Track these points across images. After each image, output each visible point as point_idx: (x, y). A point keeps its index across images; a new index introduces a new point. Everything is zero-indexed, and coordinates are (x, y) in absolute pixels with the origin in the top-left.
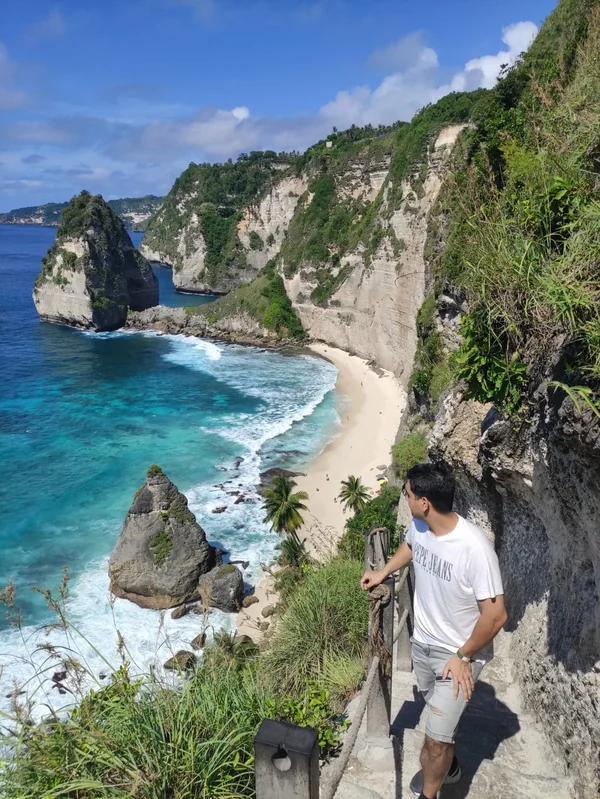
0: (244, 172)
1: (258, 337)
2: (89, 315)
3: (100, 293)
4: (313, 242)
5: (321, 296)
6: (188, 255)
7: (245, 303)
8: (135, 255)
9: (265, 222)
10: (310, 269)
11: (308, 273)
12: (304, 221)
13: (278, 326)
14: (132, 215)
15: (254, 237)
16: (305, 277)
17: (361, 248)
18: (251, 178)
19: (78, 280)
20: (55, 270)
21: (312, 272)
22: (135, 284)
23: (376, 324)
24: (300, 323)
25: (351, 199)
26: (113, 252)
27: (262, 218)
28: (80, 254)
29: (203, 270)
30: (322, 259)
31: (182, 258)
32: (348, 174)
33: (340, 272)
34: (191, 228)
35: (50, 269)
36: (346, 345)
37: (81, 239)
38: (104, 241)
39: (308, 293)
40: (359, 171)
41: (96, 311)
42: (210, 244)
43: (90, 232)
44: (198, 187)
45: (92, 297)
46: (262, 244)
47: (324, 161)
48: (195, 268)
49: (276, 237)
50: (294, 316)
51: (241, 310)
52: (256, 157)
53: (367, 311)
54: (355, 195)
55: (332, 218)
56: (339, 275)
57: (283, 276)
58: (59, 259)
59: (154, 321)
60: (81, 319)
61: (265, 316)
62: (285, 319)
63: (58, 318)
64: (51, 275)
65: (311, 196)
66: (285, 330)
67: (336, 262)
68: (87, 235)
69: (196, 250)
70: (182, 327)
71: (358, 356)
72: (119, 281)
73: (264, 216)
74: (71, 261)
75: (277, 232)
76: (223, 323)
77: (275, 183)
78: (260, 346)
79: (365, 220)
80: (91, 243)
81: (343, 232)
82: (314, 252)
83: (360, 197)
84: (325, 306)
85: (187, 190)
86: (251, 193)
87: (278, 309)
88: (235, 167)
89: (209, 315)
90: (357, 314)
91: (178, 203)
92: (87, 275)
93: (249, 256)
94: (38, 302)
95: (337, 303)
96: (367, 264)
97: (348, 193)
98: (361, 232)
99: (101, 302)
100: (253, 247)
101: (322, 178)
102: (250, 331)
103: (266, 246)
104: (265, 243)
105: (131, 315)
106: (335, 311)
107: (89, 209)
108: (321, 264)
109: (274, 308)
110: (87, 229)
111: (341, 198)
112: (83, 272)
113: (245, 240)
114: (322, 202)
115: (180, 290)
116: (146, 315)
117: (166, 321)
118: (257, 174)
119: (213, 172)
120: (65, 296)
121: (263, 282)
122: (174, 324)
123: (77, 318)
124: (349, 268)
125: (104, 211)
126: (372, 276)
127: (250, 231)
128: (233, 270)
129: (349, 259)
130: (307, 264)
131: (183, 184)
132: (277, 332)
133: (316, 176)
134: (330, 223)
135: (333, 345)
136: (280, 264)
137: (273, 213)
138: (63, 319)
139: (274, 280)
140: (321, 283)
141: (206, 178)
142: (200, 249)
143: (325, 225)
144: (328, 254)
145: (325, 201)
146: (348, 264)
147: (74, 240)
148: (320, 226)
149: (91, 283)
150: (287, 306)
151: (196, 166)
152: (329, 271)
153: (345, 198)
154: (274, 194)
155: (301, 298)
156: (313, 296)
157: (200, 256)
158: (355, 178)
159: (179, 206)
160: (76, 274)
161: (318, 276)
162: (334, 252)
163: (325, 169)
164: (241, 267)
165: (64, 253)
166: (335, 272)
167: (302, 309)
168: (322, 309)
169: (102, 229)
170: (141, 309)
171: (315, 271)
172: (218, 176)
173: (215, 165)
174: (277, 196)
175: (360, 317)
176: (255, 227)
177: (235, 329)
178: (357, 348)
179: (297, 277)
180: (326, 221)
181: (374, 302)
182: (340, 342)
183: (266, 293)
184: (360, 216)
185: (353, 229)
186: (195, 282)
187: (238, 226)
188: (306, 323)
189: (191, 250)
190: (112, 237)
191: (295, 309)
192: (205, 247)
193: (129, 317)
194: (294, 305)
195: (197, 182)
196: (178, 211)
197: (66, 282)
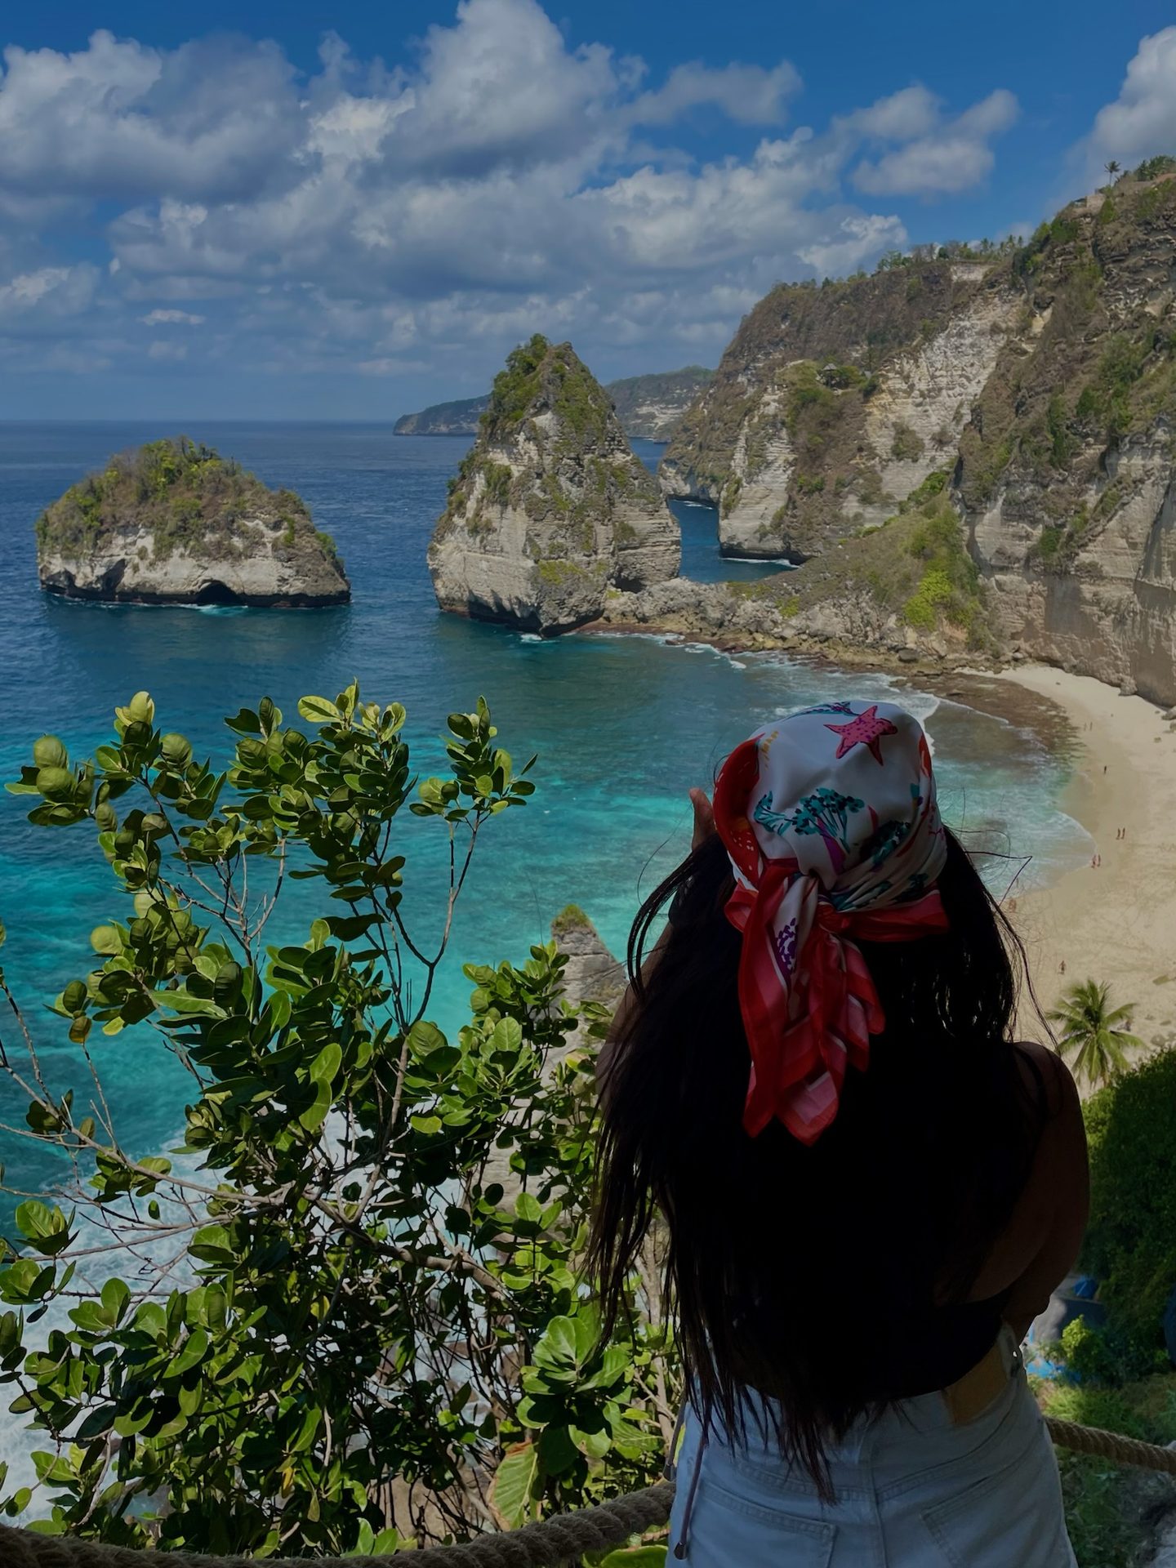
1: (893, 648)
2: (530, 598)
3: (554, 551)
5: (1053, 553)
6: (752, 476)
7: (865, 573)
9: (929, 397)
11: (1022, 499)
12: (1020, 377)
14: (654, 410)
15: (902, 431)
16: (1014, 509)
17: (1162, 432)
19: (512, 524)
20: (471, 505)
22: (630, 533)
25: (1140, 314)
27: (923, 387)
28: (519, 470)
29: (783, 509)
30: (1060, 464)
31: (739, 483)
32: (1137, 257)
33: (1104, 493)
34: (762, 418)
35: (462, 504)
37: (523, 436)
38: (570, 439)
39: (1022, 547)
43: (540, 420)
44: (787, 332)
45: (538, 560)
46: (920, 447)
48: (766, 504)
49: (954, 429)
50: (983, 602)
54: (1153, 305)
56: (1101, 502)
57: (961, 508)
58: (480, 481)
59: (664, 612)
60: (515, 607)
62: (960, 608)
64: (463, 515)
67: (1095, 469)
68: (535, 428)
69: (769, 465)
70: (721, 626)
74: (501, 484)
75: (957, 418)
76: (814, 618)
77: (959, 308)
78: (895, 671)
80: (542, 442)
81: (1117, 395)
82: (1042, 448)
83: (1166, 309)
84: (1061, 576)
87: (946, 586)
88: (871, 284)
89: (783, 599)
92: (530, 513)
93: (887, 475)
94: (436, 571)
95: (1090, 570)
97: (1132, 303)
98: (1164, 392)
99: (554, 568)
100: (897, 454)
102: (874, 636)
103: (929, 452)
104: (928, 444)
105: (619, 601)
106: (1086, 587)
107: (544, 374)
108: (1057, 476)
110: (535, 414)
111: (1116, 315)
112: (522, 508)
113: (882, 441)
115: (731, 551)
116: (647, 600)
120: (486, 559)
121: (914, 524)
122: (705, 619)
123: (506, 605)
124: (1128, 482)
125: (573, 376)
127: (892, 419)
128: (849, 507)
130: (1022, 478)
133: (1055, 269)
135: (1079, 671)
136: (957, 480)
137: (950, 374)
138: (481, 606)
140: (1054, 520)
141: (805, 312)
142: (780, 461)
144: (1076, 452)
146: (1126, 472)
147: (509, 439)
149: (535, 530)
150: (969, 581)
151: (786, 288)
152: (1077, 491)
153: (1125, 316)
154: (954, 330)
155: (1004, 561)
156: (1033, 555)
157: (777, 478)
160: (509, 512)
161: (1047, 504)
162: (1092, 447)
163: (1079, 250)
164: (867, 500)
165: (489, 468)
166: (1093, 494)
167: (1002, 585)
169: (568, 413)
174: (961, 335)
176: (906, 411)
177: (838, 630)
179: (993, 513)
182: (1097, 664)
183: (918, 549)
184: (1163, 354)
186: (764, 535)
187: (868, 408)
188: (1012, 616)
189: (759, 464)
191: (986, 587)
192: (791, 456)
193: (611, 603)
194: (984, 576)
195: (785, 322)
196: (741, 387)
197: (490, 529)
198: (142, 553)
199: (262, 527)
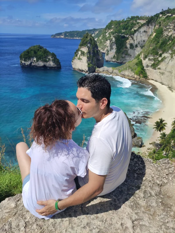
0: (128, 23)
1: (133, 77)
2: (87, 69)
3: (90, 63)
4: (154, 49)
5: (154, 66)
6: (111, 50)
7: (130, 67)
8: (99, 51)
9: (135, 40)
10: (152, 57)
11: (151, 58)
12: (151, 42)
13: (139, 74)
15: (131, 45)
16: (149, 59)
17: (170, 52)
18: (130, 25)
19: (85, 59)
20: (78, 56)
21: (152, 59)
22: (98, 60)
23: (172, 76)
24: (146, 74)
25: (168, 35)
26: (94, 51)
27: (134, 39)
28: (86, 52)
29: (115, 55)
30: (156, 55)
31: (109, 51)
32: (168, 27)
33: (162, 59)
34: (112, 42)
35: (77, 55)
36: (161, 81)
37: (86, 47)
38: (92, 48)
39: (150, 65)
40: (172, 26)
41: (89, 68)
42: (117, 47)
43: (89, 45)
44: (113, 28)
45: (88, 64)
46: (133, 47)
47: (160, 23)
48: (112, 54)
49: (138, 45)
50: (145, 72)
51: (129, 69)
52: (133, 18)
53: (170, 72)
54: (170, 34)
55: (161, 42)
56: (161, 60)
57: (142, 59)
58: (80, 53)
59: (103, 71)
60: (85, 70)
61: (136, 71)
62: (142, 72)
63: (78, 69)
64: (77, 57)
65: (154, 34)
66: (142, 76)
67: (161, 55)
68: (88, 46)
69: (113, 49)
70: (111, 73)
71: (164, 85)
72: (95, 59)
73: (135, 38)
74: (83, 53)
75: (139, 43)
76: (123, 73)
77: (140, 28)
78: (134, 80)
79: (172, 43)
80: (89, 48)
81: (164, 46)
82: (154, 52)
83: (171, 35)
84: (155, 69)
85: (109, 29)
86: (130, 30)
87: (140, 69)
88: (125, 21)
89: (119, 70)
90: (166, 73)
91: (106, 33)
92: (87, 58)
93: (129, 51)
94: (73, 64)
95: (159, 69)
96: (172, 57)
97: (167, 34)
98: (171, 47)
99: (90, 65)
100: (131, 48)
101: (159, 28)
102: (131, 75)
103: (135, 48)
104: (135, 47)
105: (97, 69)
106: (159, 71)
107: (89, 38)
108: (156, 56)
109: (139, 69)
110: (88, 44)
111: (164, 35)
112: (86, 56)
113: (128, 46)
114: (158, 36)
115: (107, 61)
116: (101, 69)
117: (106, 71)
118: (132, 24)
119: (118, 23)
120: (81, 63)
121: (136, 61)
122: (109, 72)
123: (83, 70)
124: (165, 58)
125: (92, 39)
126: (173, 61)
127: (130, 43)
128: (124, 56)
129: (165, 55)
130: (151, 56)
131: (109, 27)
132: (139, 76)
133: (157, 28)
134: (160, 43)
135: (156, 81)
136: (142, 55)
137: (138, 37)
138: (79, 70)
139: (139, 60)
140: (155, 62)
141: (116, 25)
142: (114, 49)
143: (158, 44)
144: (158, 53)
145: (159, 36)
146: (165, 57)
147: (84, 47)
148: (156, 44)
149: (88, 60)
150: (143, 68)
151: (113, 21)
152: (158, 58)
153: (166, 35)
154: (139, 31)
155: (147, 66)
156: (152, 66)
157: (114, 51)
158: (170, 28)
159: (107, 34)
160: (84, 57)
161: (154, 60)
162: (160, 52)
163: (160, 26)
164: (126, 55)
165: (81, 51)
166: (160, 59)
167: (147, 69)
168: (154, 70)
169: (91, 44)
170: (100, 67)
171: (153, 58)
172: (120, 24)
173: (119, 21)
174: (140, 32)
175: (167, 74)
176: (132, 42)
177: (126, 74)
178: (164, 83)
179: (147, 60)
180: (158, 42)
181: (172, 69)
182: (159, 80)
183: (137, 64)
184: (171, 41)
185: (168, 45)
186: (112, 59)
187: (127, 42)
188: (148, 74)
189: (112, 49)
190: (94, 46)
191: (145, 70)
192: (116, 48)
193: (96, 69)
194: (145, 68)
195: (113, 26)
196: (106, 36)
197: (81, 59)
198: (35, 61)
199: (50, 58)
